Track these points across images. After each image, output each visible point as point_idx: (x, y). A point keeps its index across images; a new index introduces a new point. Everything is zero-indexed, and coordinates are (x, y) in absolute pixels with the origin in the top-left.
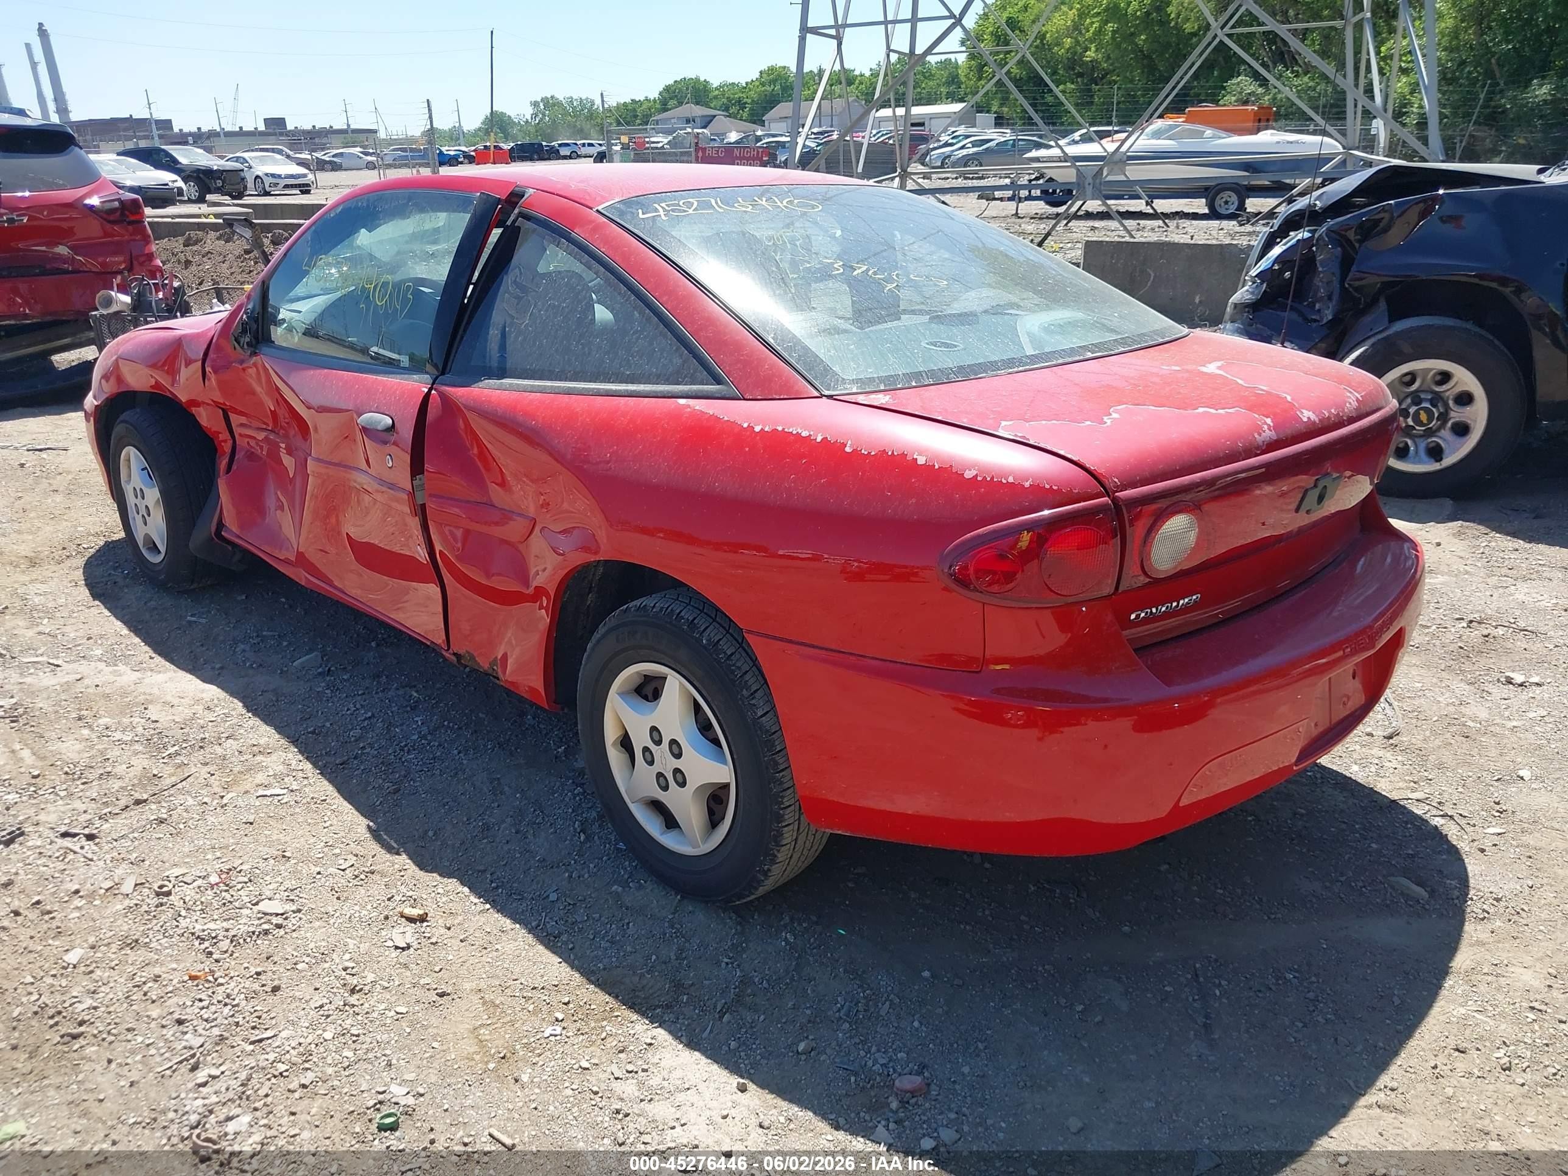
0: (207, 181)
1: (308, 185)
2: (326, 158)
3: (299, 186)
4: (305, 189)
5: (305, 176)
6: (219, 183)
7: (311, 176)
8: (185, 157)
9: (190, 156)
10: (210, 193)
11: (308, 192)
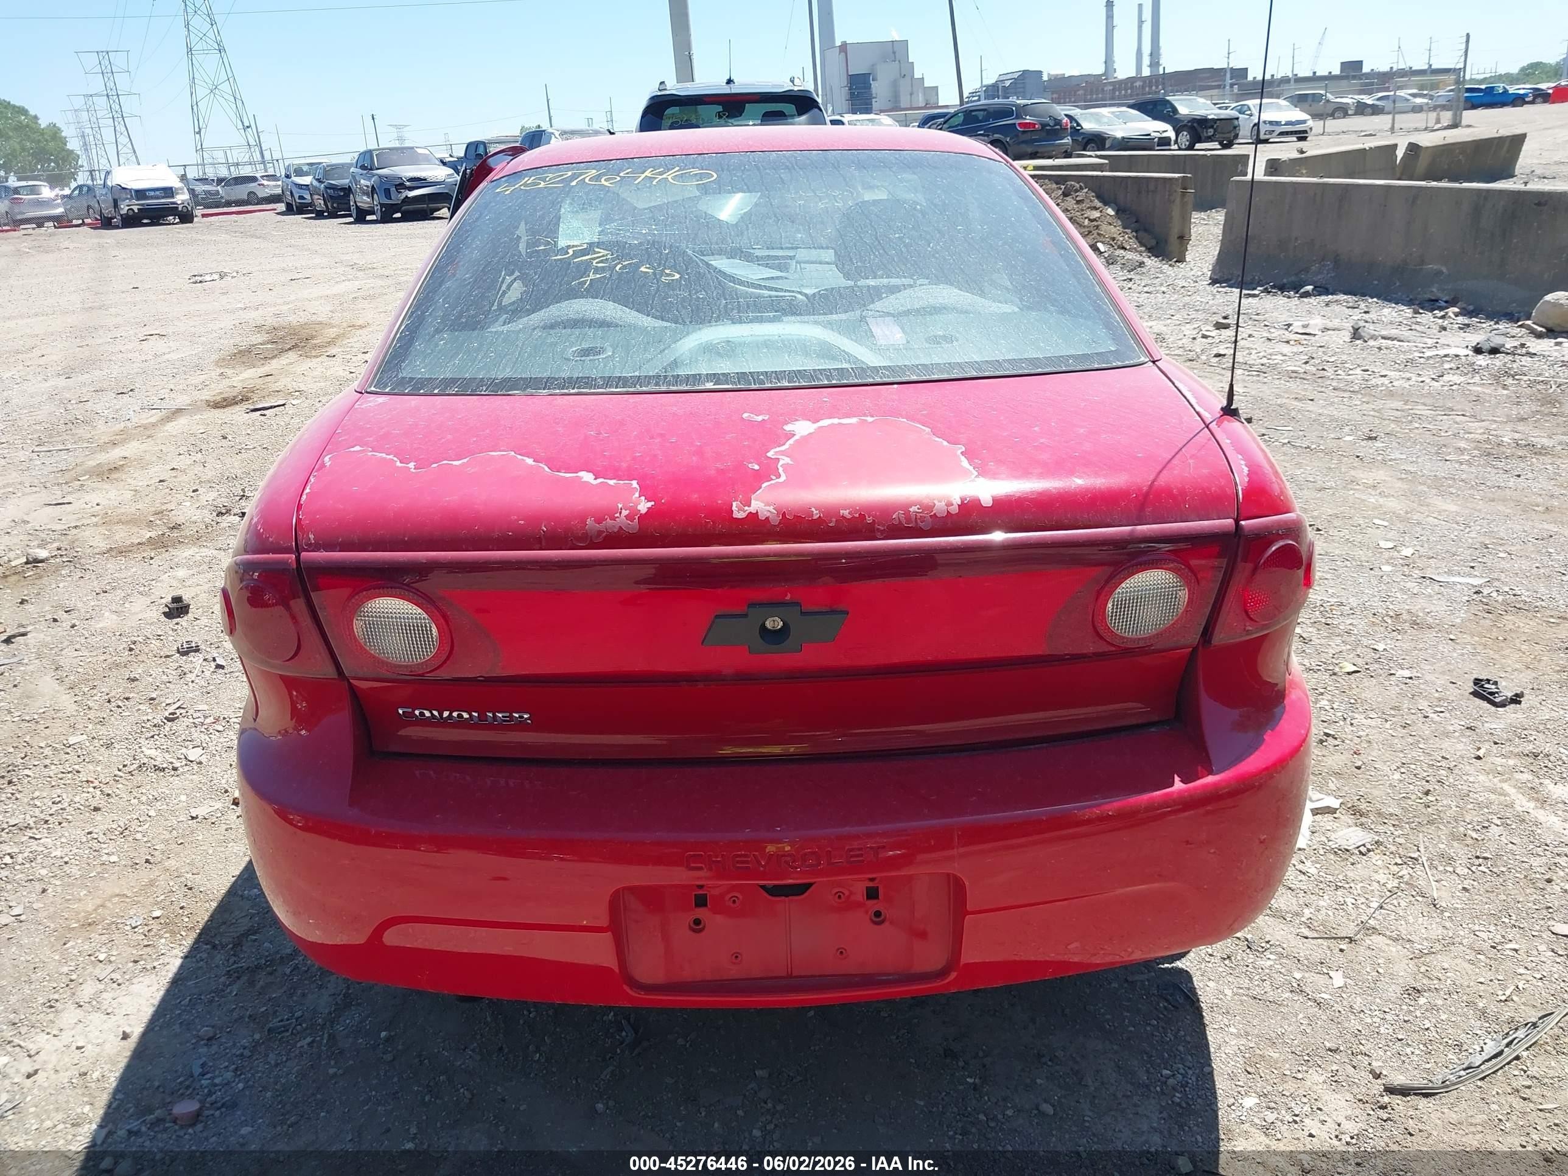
0: (1199, 130)
1: (1305, 132)
2: (1370, 102)
3: (1296, 132)
4: (1302, 136)
5: (1304, 122)
6: (1211, 132)
7: (1310, 123)
8: (1187, 106)
9: (1189, 106)
10: (1200, 141)
11: (1304, 139)
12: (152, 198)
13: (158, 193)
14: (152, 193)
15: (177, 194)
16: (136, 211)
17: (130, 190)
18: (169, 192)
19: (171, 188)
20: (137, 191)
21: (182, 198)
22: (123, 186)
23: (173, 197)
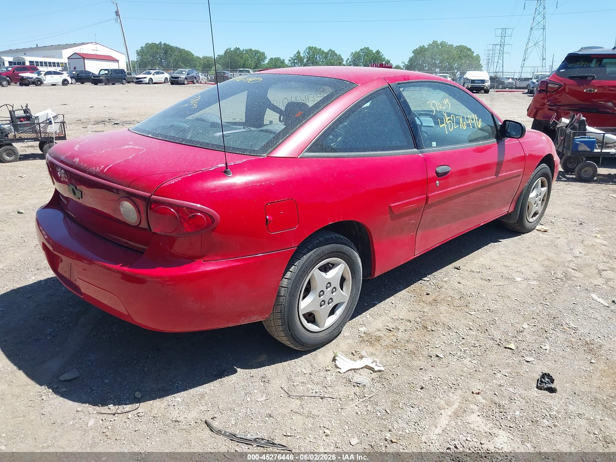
12: (477, 83)
13: (479, 81)
14: (477, 82)
15: (486, 83)
16: (469, 87)
17: (470, 80)
18: (483, 81)
19: (484, 80)
20: (472, 80)
21: (487, 84)
22: (468, 78)
23: (484, 83)
